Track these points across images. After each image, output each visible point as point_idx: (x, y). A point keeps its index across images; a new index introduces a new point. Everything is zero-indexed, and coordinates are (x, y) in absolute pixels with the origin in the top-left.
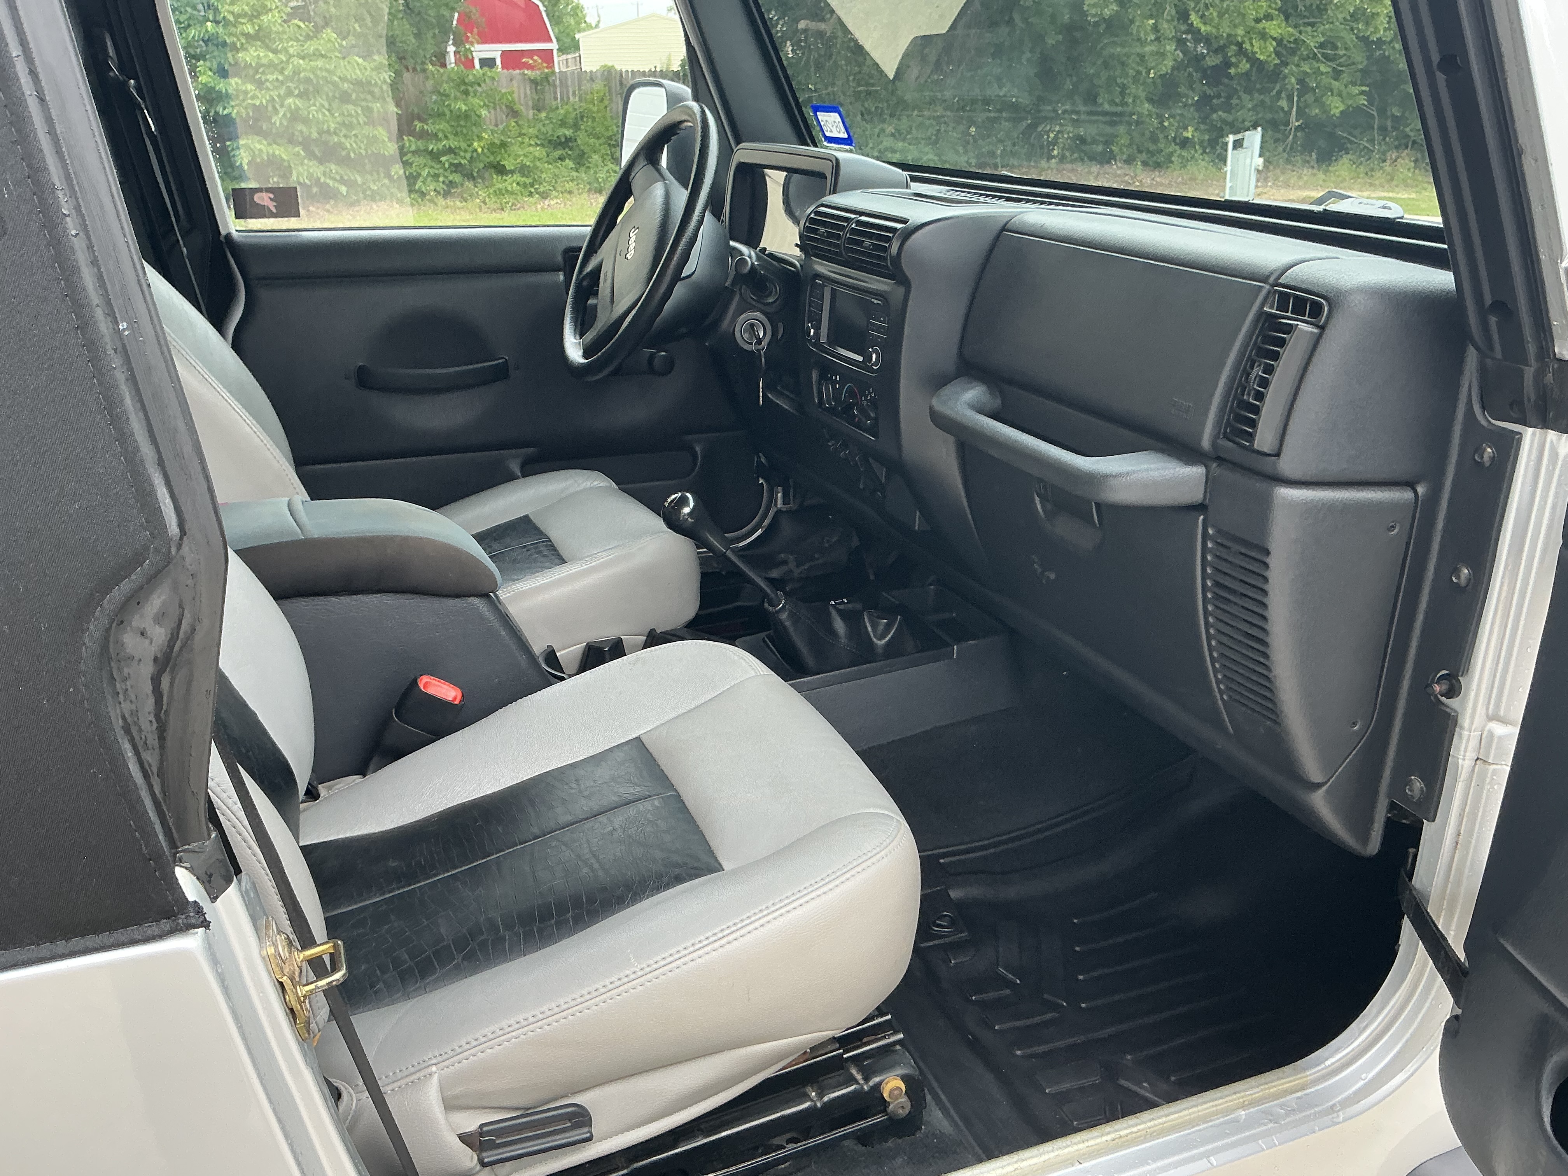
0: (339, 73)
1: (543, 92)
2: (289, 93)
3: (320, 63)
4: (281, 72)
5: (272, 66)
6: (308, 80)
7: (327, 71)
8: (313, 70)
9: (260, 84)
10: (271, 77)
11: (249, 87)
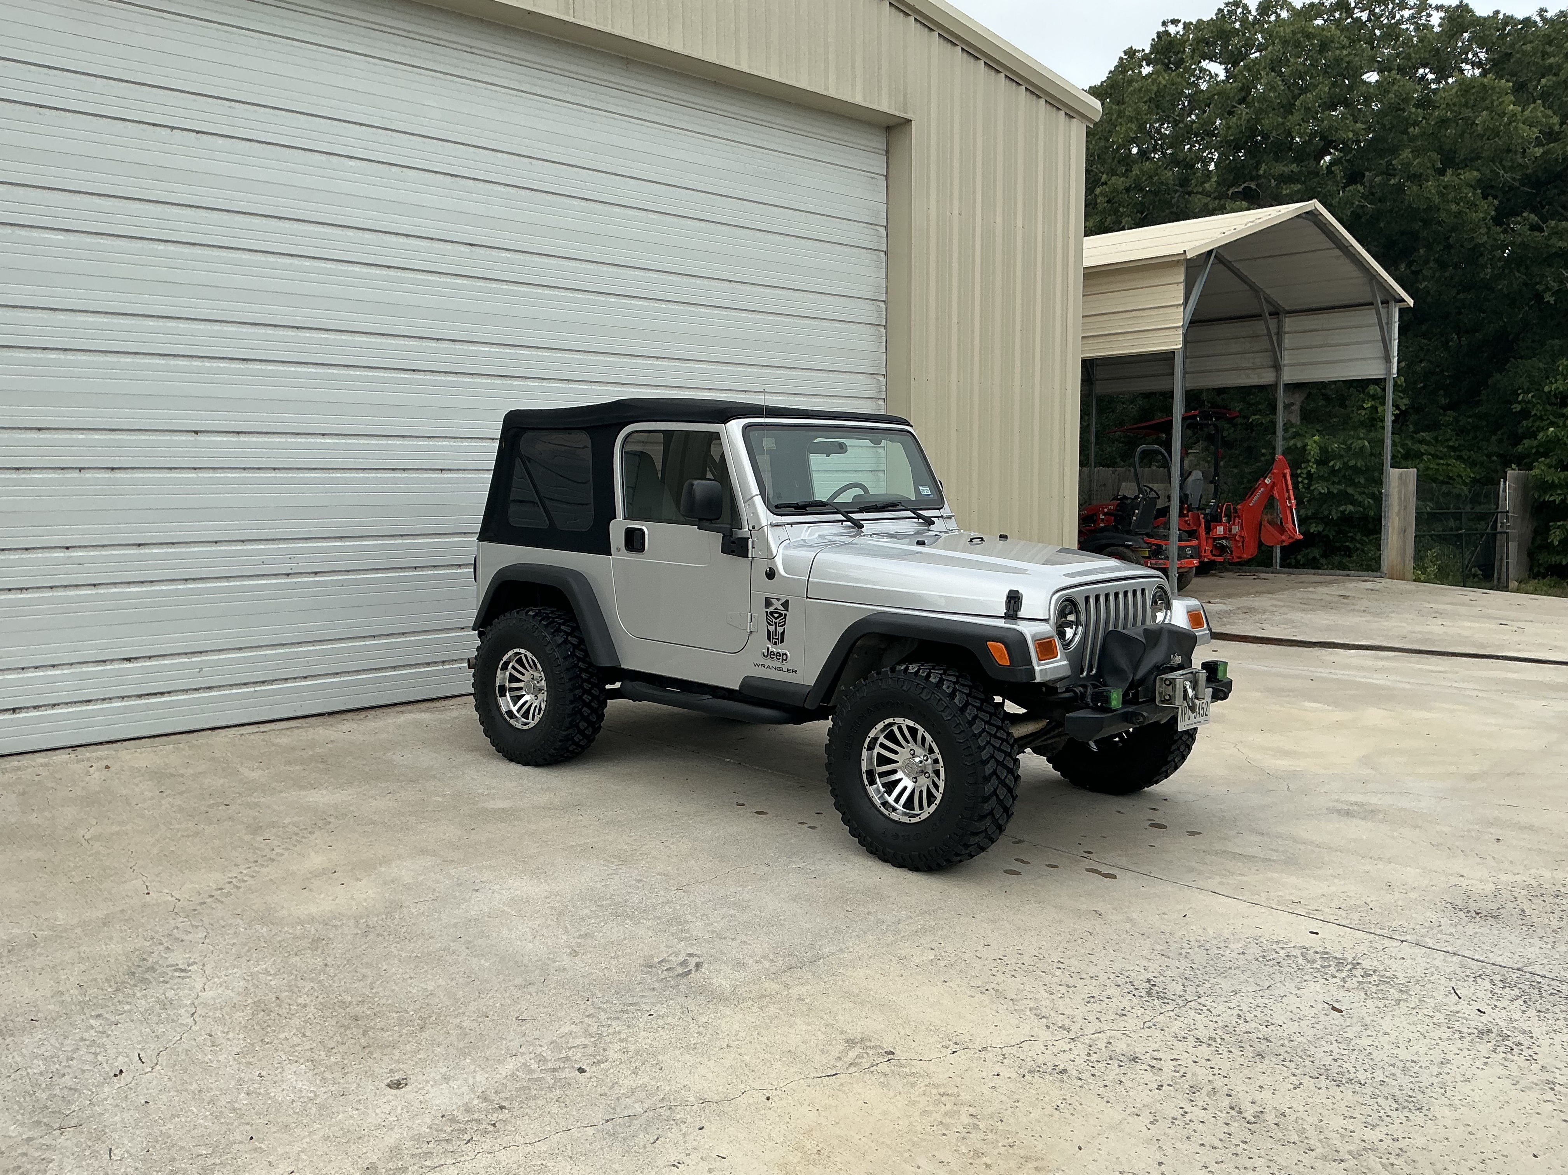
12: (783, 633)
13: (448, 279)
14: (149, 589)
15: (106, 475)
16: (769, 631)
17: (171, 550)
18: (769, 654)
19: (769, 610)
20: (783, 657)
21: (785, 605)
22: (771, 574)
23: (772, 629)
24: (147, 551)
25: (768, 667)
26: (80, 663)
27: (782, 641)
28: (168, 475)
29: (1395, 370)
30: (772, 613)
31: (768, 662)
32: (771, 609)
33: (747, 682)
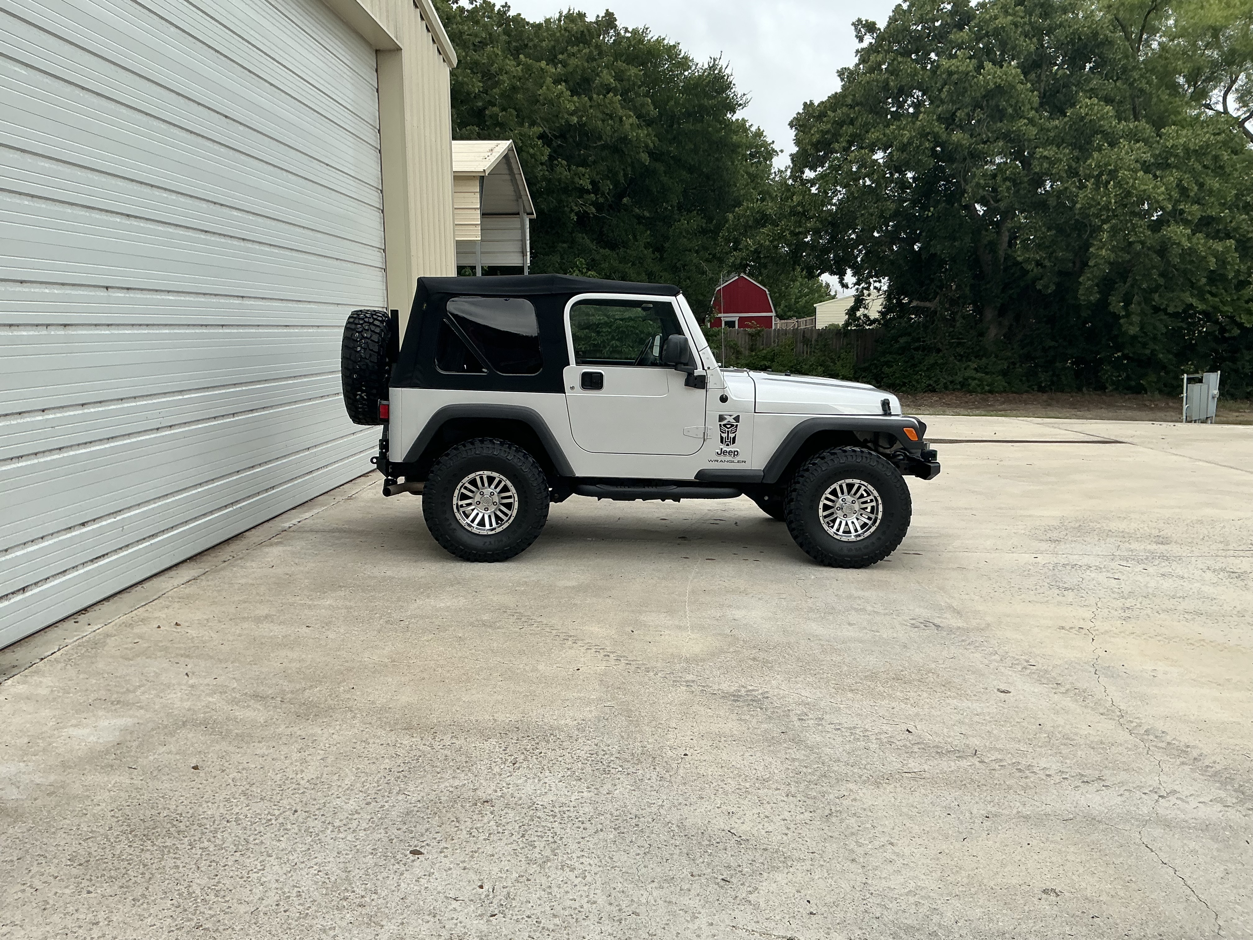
0: (640, 328)
1: (756, 340)
2: (613, 338)
3: (631, 323)
4: (610, 327)
5: (606, 324)
6: (623, 332)
7: (634, 327)
8: (627, 327)
9: (598, 333)
10: (604, 330)
11: (593, 334)
12: (734, 438)
16: (722, 438)
18: (723, 453)
19: (722, 423)
20: (735, 454)
21: (737, 419)
22: (724, 399)
23: (724, 435)
25: (721, 461)
27: (734, 442)
29: (529, 261)
30: (725, 425)
31: (722, 458)
32: (725, 422)
33: (701, 475)
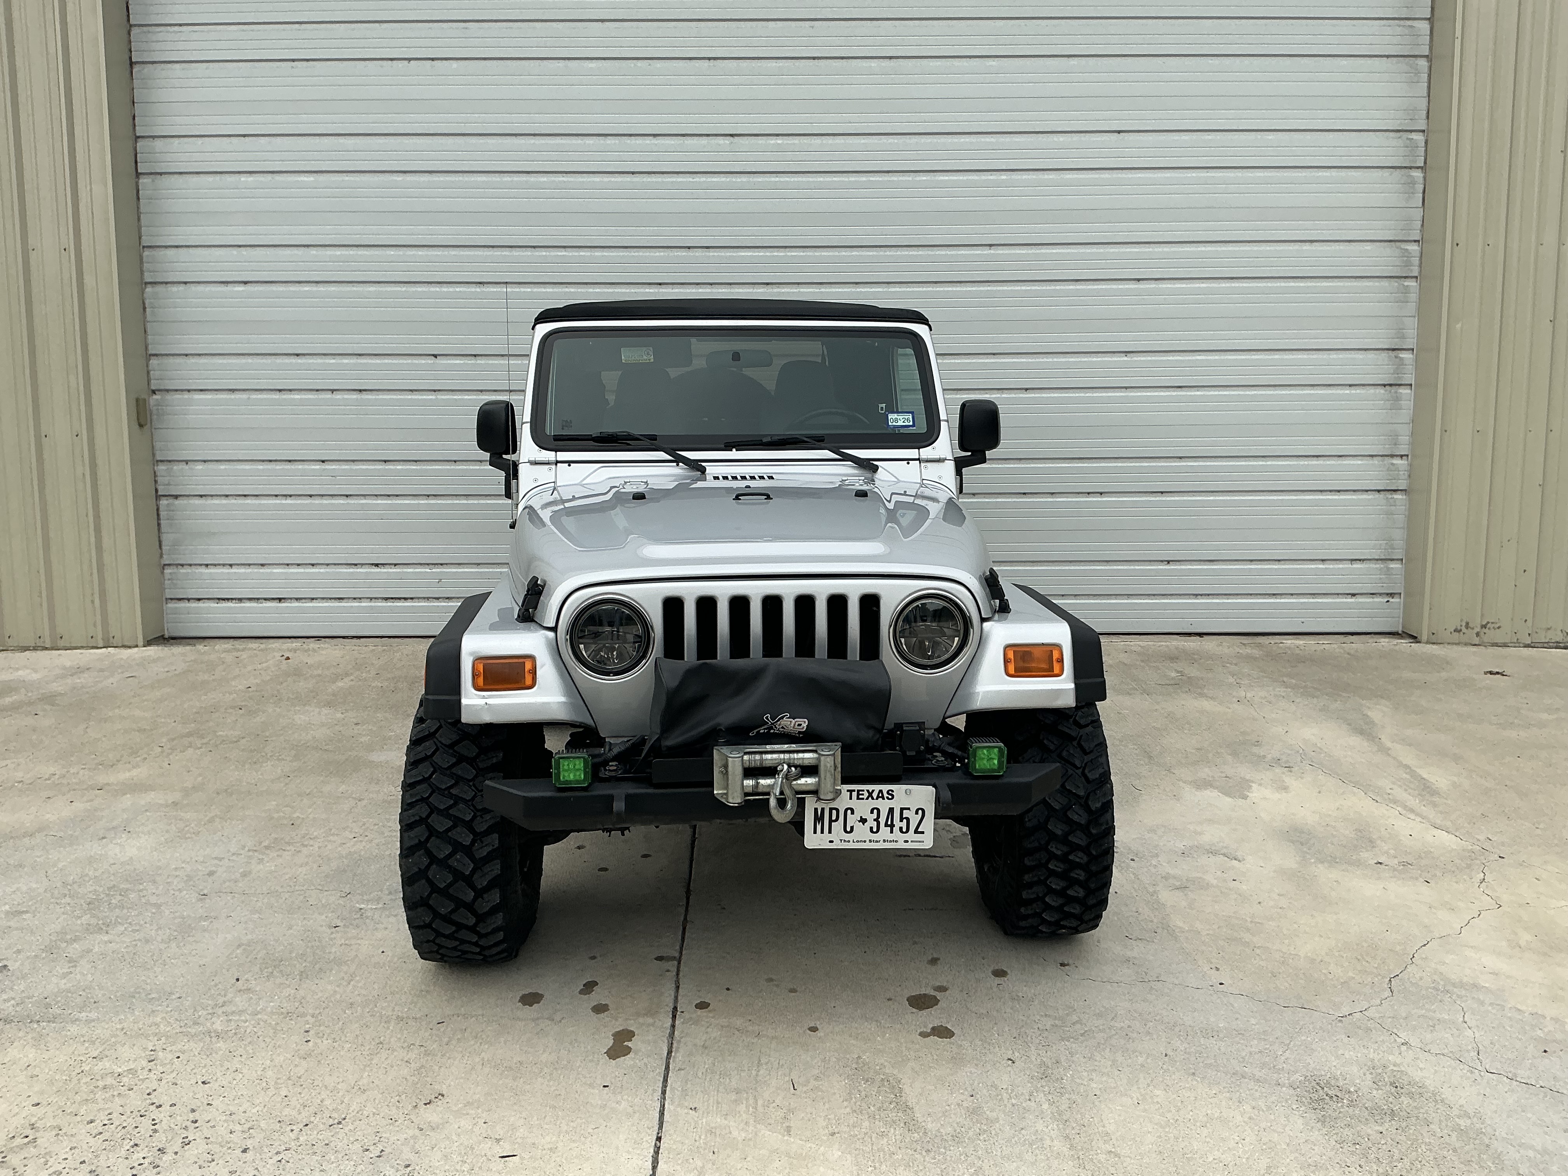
13: (702, 179)
14: (394, 502)
15: (354, 396)
17: (414, 467)
24: (392, 467)
26: (335, 564)
28: (410, 397)
